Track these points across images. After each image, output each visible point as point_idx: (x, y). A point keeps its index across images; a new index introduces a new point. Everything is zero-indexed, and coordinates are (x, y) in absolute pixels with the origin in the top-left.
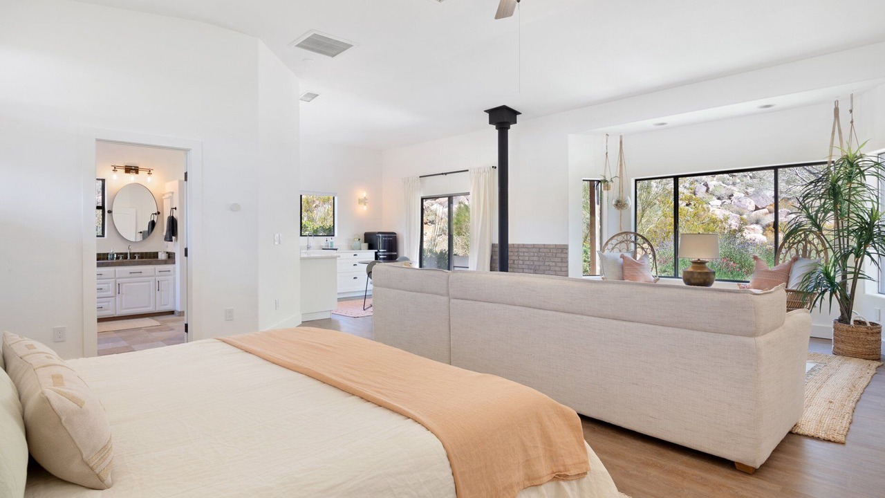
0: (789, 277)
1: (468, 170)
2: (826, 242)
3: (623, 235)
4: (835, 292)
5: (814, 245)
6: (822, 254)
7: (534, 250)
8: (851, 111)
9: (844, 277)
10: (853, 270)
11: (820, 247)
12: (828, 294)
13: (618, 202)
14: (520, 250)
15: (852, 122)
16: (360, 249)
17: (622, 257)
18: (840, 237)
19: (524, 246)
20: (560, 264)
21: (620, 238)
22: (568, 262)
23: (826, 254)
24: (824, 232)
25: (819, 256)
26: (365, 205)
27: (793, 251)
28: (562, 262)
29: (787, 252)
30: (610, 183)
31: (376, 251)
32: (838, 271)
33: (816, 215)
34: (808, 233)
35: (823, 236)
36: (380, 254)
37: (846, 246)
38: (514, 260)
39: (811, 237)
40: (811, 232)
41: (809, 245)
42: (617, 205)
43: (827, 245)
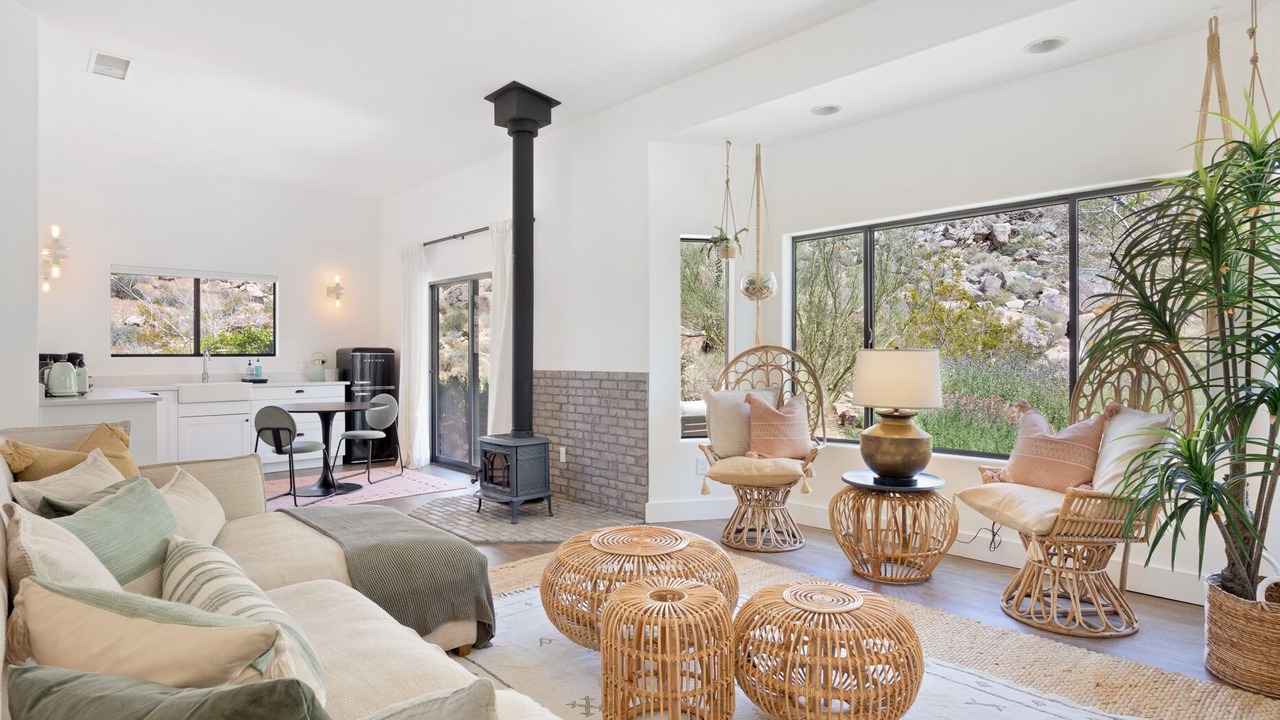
0: (1097, 456)
1: (487, 228)
2: (1188, 372)
3: (759, 354)
4: (1214, 510)
5: (1158, 377)
6: (1178, 401)
7: (592, 384)
8: (1252, 33)
9: (1238, 469)
10: (1263, 451)
11: (1173, 383)
12: (1194, 513)
13: (752, 282)
14: (572, 383)
15: (1254, 61)
16: (324, 380)
17: (749, 400)
18: (1226, 356)
19: (575, 376)
20: (633, 414)
21: (753, 360)
22: (647, 409)
23: (1189, 401)
24: (1184, 346)
25: (1171, 407)
26: (338, 298)
27: (1108, 390)
28: (637, 409)
29: (1094, 394)
30: (733, 244)
31: (348, 383)
32: (1222, 450)
33: (1163, 301)
34: (1142, 346)
35: (1182, 354)
36: (358, 388)
37: (1242, 382)
38: (561, 404)
39: (1150, 357)
40: (1151, 343)
41: (1145, 377)
42: (747, 289)
43: (1193, 381)
